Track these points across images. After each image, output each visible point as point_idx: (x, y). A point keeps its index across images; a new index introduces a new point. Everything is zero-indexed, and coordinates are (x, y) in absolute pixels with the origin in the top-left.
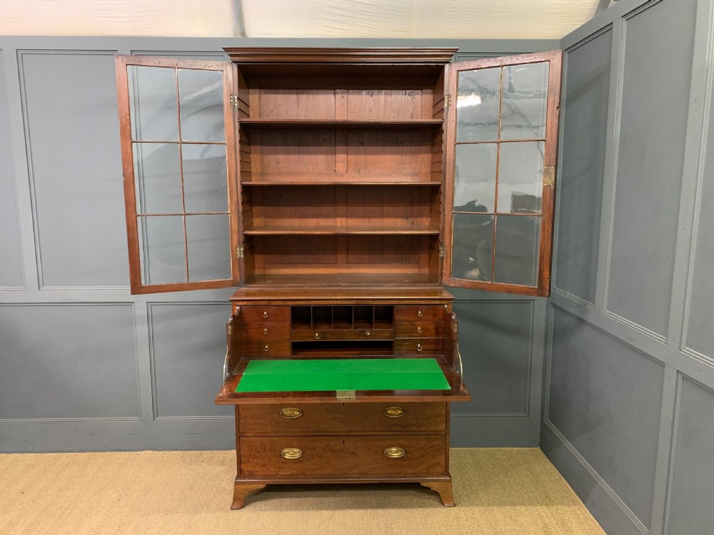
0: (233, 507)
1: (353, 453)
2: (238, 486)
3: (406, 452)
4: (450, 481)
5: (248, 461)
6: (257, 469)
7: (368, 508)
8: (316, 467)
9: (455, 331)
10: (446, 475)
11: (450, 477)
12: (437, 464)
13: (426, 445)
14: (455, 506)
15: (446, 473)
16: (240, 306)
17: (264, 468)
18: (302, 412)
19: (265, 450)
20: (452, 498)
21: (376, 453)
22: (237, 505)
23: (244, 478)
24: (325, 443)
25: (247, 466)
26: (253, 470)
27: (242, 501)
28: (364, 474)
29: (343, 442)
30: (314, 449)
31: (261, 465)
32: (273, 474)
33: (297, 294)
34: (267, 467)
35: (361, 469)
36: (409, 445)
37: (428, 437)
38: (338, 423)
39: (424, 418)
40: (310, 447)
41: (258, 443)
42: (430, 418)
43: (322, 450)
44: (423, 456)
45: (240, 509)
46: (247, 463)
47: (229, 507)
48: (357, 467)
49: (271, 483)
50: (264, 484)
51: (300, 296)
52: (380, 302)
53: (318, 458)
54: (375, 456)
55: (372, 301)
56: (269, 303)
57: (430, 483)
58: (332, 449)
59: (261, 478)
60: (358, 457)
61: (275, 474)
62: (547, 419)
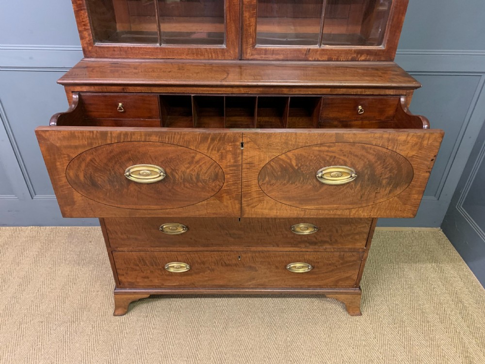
0: (116, 313)
1: (250, 267)
2: (116, 296)
3: (313, 267)
4: (360, 294)
5: (127, 274)
6: (138, 280)
8: (207, 279)
10: (356, 287)
11: (360, 287)
12: (347, 278)
13: (339, 261)
14: (361, 314)
15: (357, 285)
16: (79, 93)
17: (146, 280)
18: (187, 227)
19: (145, 264)
20: (359, 308)
21: (277, 268)
22: (120, 311)
23: (125, 288)
24: (216, 258)
25: (125, 278)
26: (134, 281)
27: (125, 308)
28: (262, 285)
29: (239, 257)
30: (204, 263)
31: (142, 277)
32: (158, 284)
33: (169, 73)
34: (150, 279)
35: (258, 281)
36: (317, 261)
37: (342, 253)
38: (233, 239)
39: (341, 235)
40: (199, 261)
41: (136, 257)
42: (348, 235)
43: (213, 264)
44: (332, 271)
45: (124, 315)
46: (125, 275)
47: (112, 311)
48: (254, 279)
49: (156, 293)
50: (148, 294)
51: (173, 78)
52: (300, 91)
53: (209, 271)
54: (276, 270)
55: (287, 90)
56: (123, 89)
57: (337, 295)
58: (225, 263)
59: (144, 288)
60: (256, 271)
61: (160, 285)
62: (461, 207)
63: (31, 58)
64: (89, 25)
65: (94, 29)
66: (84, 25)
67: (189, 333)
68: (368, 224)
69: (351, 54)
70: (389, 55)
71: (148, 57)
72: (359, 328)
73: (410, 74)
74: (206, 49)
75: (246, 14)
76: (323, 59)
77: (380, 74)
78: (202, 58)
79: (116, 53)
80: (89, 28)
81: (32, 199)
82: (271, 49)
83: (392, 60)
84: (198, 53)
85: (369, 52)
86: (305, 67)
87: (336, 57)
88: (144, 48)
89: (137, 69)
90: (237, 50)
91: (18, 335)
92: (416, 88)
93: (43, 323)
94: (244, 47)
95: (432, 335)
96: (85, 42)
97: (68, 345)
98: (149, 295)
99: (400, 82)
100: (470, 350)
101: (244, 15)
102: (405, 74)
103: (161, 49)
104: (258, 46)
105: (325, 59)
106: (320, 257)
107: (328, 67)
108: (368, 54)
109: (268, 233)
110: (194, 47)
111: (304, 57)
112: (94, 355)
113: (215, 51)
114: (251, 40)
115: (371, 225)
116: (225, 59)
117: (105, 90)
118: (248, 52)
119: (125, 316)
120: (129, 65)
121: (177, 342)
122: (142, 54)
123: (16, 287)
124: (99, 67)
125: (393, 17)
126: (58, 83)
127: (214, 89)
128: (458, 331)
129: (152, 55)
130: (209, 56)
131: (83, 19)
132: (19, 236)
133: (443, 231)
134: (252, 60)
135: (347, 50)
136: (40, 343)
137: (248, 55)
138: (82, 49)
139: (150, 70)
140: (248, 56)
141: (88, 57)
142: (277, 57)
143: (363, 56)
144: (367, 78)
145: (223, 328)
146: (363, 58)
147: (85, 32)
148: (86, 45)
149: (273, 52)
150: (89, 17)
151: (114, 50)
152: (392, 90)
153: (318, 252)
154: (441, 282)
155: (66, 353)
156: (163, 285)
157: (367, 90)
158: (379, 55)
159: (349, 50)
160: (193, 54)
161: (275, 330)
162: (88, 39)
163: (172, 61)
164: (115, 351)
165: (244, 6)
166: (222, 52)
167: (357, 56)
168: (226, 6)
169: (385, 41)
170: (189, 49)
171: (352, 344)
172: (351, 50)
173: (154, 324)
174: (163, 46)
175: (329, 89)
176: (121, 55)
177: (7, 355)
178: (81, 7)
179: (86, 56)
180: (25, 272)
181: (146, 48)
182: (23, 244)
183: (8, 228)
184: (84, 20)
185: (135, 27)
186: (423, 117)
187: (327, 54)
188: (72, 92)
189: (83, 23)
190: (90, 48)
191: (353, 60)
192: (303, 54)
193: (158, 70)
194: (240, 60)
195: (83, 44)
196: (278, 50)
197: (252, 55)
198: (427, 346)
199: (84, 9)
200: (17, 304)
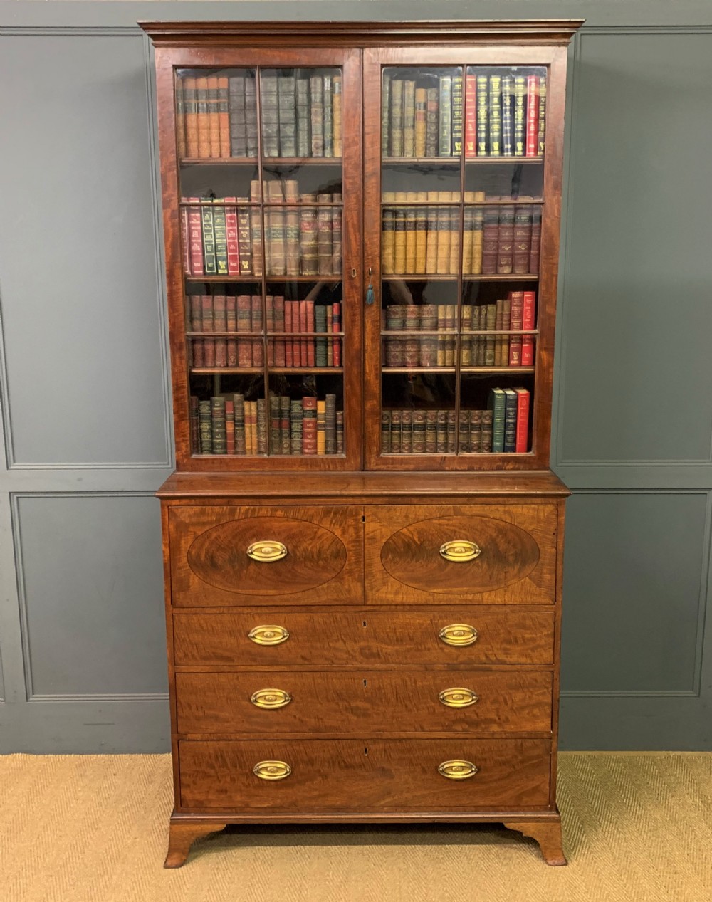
0: (169, 863)
1: (383, 770)
2: (176, 827)
3: (479, 770)
4: (559, 821)
5: (194, 783)
6: (210, 797)
8: (315, 793)
10: (551, 809)
11: (558, 811)
12: (535, 791)
13: (516, 757)
14: (566, 863)
15: (551, 805)
17: (223, 796)
18: (291, 695)
19: (224, 765)
20: (562, 851)
21: (424, 770)
22: (175, 859)
23: (188, 813)
24: (331, 751)
25: (191, 792)
26: (203, 798)
27: (184, 854)
28: (402, 806)
29: (366, 750)
30: (311, 762)
31: (217, 791)
32: (239, 805)
34: (228, 794)
35: (396, 798)
36: (484, 756)
37: (519, 742)
38: (355, 718)
39: (512, 709)
40: (306, 759)
41: (212, 752)
42: (523, 708)
43: (326, 764)
44: (509, 776)
45: (181, 866)
46: (192, 785)
48: (389, 793)
49: (235, 822)
50: (223, 823)
52: (432, 500)
53: (320, 778)
54: (423, 777)
55: (417, 499)
57: (522, 824)
58: (345, 762)
60: (392, 777)
61: (243, 805)
64: (188, 435)
66: (183, 436)
68: (547, 688)
69: (496, 462)
70: (541, 462)
71: (253, 469)
74: (322, 459)
75: (369, 422)
76: (462, 468)
78: (317, 469)
79: (215, 466)
80: (189, 439)
81: (27, 701)
82: (398, 458)
83: (547, 468)
84: (313, 464)
85: (517, 460)
87: (478, 466)
88: (249, 460)
89: (241, 481)
90: (359, 460)
94: (367, 456)
96: (181, 454)
98: (224, 826)
99: (547, 490)
101: (367, 422)
104: (383, 455)
105: (464, 469)
106: (486, 749)
108: (516, 462)
109: (406, 706)
110: (308, 457)
111: (438, 466)
113: (333, 462)
114: (375, 448)
115: (552, 691)
116: (344, 470)
118: (372, 462)
119: (182, 868)
122: (246, 466)
124: (196, 480)
125: (538, 421)
127: (332, 500)
129: (258, 468)
130: (325, 467)
134: (376, 470)
135: (489, 458)
137: (372, 464)
138: (175, 462)
139: (259, 482)
140: (372, 466)
141: (182, 471)
142: (407, 466)
147: (182, 443)
148: (180, 458)
149: (402, 461)
150: (190, 428)
151: (213, 463)
153: (483, 739)
156: (248, 808)
158: (529, 463)
159: (492, 457)
160: (307, 465)
162: (183, 451)
165: (366, 413)
166: (341, 462)
167: (503, 464)
170: (302, 459)
172: (495, 458)
174: (272, 456)
175: (466, 498)
176: (221, 468)
178: (184, 417)
179: (179, 470)
181: (251, 459)
184: (183, 431)
187: (466, 463)
189: (182, 434)
190: (185, 461)
191: (498, 469)
192: (438, 462)
194: (363, 470)
195: (177, 456)
196: (407, 459)
197: (376, 465)
199: (187, 420)
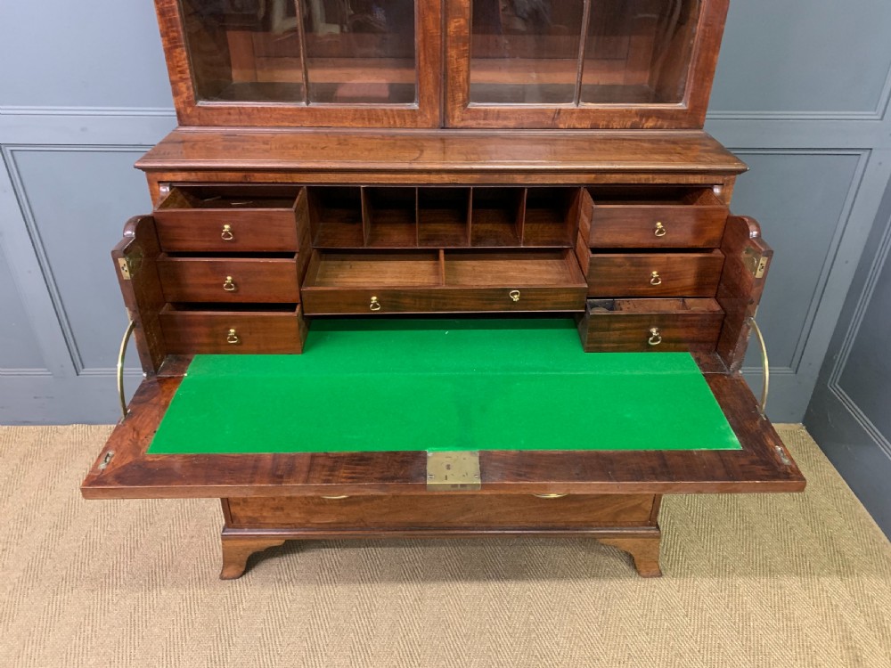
0: (225, 575)
2: (229, 543)
4: (659, 537)
5: (245, 501)
6: (265, 514)
7: (489, 578)
8: (385, 510)
9: (759, 274)
10: (651, 525)
11: (658, 528)
12: (636, 508)
14: (660, 575)
15: (652, 522)
16: (171, 184)
17: (278, 513)
20: (657, 562)
22: (232, 571)
23: (241, 528)
25: (243, 510)
26: (256, 515)
27: (241, 566)
28: (484, 522)
31: (272, 508)
32: (299, 521)
33: (322, 151)
34: (285, 511)
35: (477, 514)
45: (241, 576)
46: (242, 503)
47: (217, 571)
48: (468, 510)
49: (296, 538)
50: (281, 539)
51: (329, 158)
52: (543, 178)
55: (522, 176)
56: (245, 176)
57: (617, 540)
59: (275, 527)
61: (303, 521)
62: (836, 385)
63: (83, 129)
64: (188, 71)
65: (196, 79)
66: (181, 72)
67: (354, 609)
69: (631, 117)
70: (694, 117)
71: (287, 124)
72: (658, 599)
73: (733, 152)
74: (385, 110)
75: (453, 53)
76: (583, 126)
77: (679, 149)
78: (378, 125)
79: (232, 117)
80: (189, 76)
81: (78, 375)
82: (494, 110)
83: (700, 127)
84: (371, 117)
85: (660, 114)
86: (552, 140)
87: (605, 123)
88: (280, 109)
89: (267, 144)
90: (437, 113)
91: (50, 612)
92: (740, 172)
93: (96, 593)
94: (449, 107)
95: (787, 611)
96: (181, 100)
97: (139, 631)
98: (283, 541)
99: (712, 163)
100: (857, 636)
101: (449, 54)
102: (721, 151)
103: (308, 110)
104: (473, 105)
105: (586, 126)
107: (591, 140)
108: (658, 118)
110: (364, 108)
111: (550, 122)
112: (185, 648)
113: (401, 114)
114: (461, 94)
116: (416, 128)
117: (214, 179)
118: (456, 116)
119: (240, 579)
120: (254, 137)
121: (332, 624)
122: (277, 120)
123: (48, 531)
124: (204, 141)
125: (699, 55)
126: (136, 167)
127: (398, 176)
128: (834, 603)
129: (294, 121)
130: (390, 123)
131: (178, 62)
132: (53, 441)
133: (807, 429)
134: (462, 128)
135: (622, 111)
136: (90, 628)
137: (456, 120)
138: (175, 113)
139: (290, 146)
140: (456, 122)
141: (185, 125)
142: (506, 123)
143: (650, 120)
144: (657, 157)
145: (416, 600)
146: (650, 123)
147: (181, 84)
148: (182, 106)
149: (498, 115)
150: (189, 59)
151: (229, 114)
152: (699, 176)
154: (804, 518)
155: (136, 644)
156: (308, 522)
157: (656, 176)
158: (677, 119)
159: (627, 111)
160: (364, 119)
161: (508, 602)
162: (185, 95)
163: (327, 131)
164: (223, 641)
165: (448, 39)
166: (412, 115)
167: (641, 120)
168: (418, 39)
169: (687, 96)
170: (356, 110)
171: (645, 626)
172: (630, 111)
173: (292, 594)
174: (313, 105)
175: (593, 176)
176: (241, 121)
177: (30, 649)
178: (176, 42)
179: (182, 124)
180: (63, 505)
181: (283, 109)
182: (59, 456)
183: (32, 427)
184: (180, 64)
185: (263, 77)
186: (749, 218)
187: (589, 118)
188: (160, 182)
189: (179, 69)
190: (189, 110)
191: (632, 128)
192: (549, 117)
193: (304, 146)
194: (443, 128)
195: (177, 103)
196: (506, 112)
197: (463, 120)
198: (779, 629)
199: (181, 46)
200: (49, 560)
